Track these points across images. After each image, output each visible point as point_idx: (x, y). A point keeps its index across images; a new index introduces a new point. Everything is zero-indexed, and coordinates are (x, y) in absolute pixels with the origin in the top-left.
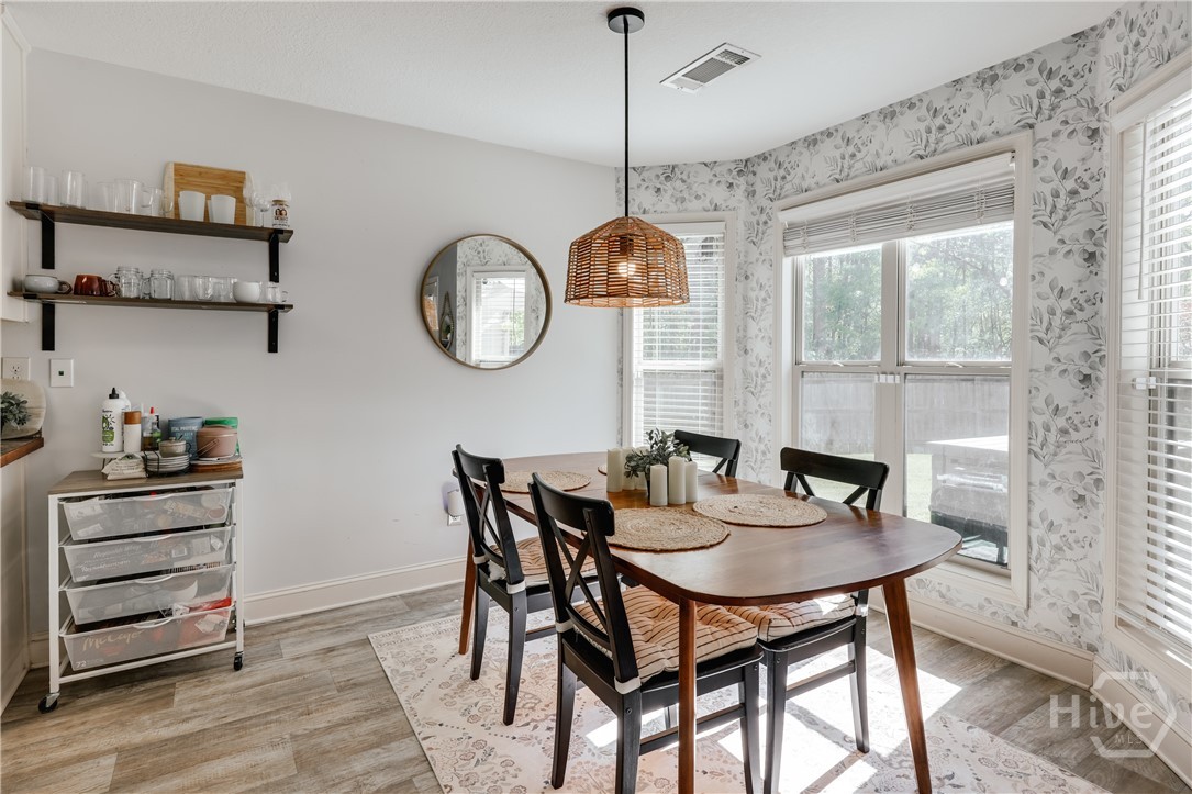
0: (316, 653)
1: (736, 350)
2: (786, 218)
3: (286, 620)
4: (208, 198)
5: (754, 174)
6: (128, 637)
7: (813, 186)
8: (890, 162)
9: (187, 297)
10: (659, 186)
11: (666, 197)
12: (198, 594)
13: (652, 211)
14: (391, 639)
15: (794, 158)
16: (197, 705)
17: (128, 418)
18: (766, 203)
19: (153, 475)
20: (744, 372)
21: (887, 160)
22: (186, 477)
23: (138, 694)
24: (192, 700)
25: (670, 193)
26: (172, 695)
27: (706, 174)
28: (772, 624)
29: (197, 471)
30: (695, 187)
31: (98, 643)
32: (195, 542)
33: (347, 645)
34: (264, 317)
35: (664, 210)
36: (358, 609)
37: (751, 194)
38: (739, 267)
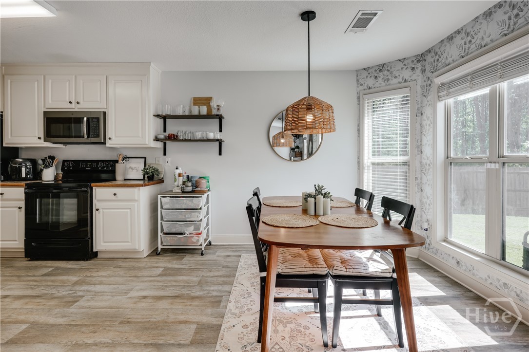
0: (224, 256)
1: (416, 152)
2: (438, 81)
3: (223, 245)
4: (199, 107)
5: (425, 60)
6: (175, 239)
7: (451, 62)
8: (489, 42)
9: (205, 139)
10: (376, 75)
11: (380, 80)
12: (194, 230)
13: (373, 87)
14: (248, 257)
15: (443, 48)
16: (187, 262)
17: (180, 175)
18: (430, 75)
19: (183, 192)
20: (421, 163)
21: (487, 40)
22: (191, 193)
23: (177, 256)
24: (187, 260)
25: (382, 77)
26: (184, 258)
27: (401, 65)
28: (334, 268)
29: (194, 192)
30: (394, 73)
31: (169, 238)
32: (193, 214)
33: (234, 256)
34: (218, 143)
35: (379, 86)
36: (245, 246)
37: (424, 71)
38: (418, 109)
